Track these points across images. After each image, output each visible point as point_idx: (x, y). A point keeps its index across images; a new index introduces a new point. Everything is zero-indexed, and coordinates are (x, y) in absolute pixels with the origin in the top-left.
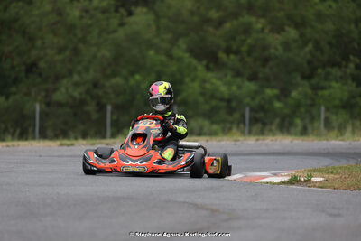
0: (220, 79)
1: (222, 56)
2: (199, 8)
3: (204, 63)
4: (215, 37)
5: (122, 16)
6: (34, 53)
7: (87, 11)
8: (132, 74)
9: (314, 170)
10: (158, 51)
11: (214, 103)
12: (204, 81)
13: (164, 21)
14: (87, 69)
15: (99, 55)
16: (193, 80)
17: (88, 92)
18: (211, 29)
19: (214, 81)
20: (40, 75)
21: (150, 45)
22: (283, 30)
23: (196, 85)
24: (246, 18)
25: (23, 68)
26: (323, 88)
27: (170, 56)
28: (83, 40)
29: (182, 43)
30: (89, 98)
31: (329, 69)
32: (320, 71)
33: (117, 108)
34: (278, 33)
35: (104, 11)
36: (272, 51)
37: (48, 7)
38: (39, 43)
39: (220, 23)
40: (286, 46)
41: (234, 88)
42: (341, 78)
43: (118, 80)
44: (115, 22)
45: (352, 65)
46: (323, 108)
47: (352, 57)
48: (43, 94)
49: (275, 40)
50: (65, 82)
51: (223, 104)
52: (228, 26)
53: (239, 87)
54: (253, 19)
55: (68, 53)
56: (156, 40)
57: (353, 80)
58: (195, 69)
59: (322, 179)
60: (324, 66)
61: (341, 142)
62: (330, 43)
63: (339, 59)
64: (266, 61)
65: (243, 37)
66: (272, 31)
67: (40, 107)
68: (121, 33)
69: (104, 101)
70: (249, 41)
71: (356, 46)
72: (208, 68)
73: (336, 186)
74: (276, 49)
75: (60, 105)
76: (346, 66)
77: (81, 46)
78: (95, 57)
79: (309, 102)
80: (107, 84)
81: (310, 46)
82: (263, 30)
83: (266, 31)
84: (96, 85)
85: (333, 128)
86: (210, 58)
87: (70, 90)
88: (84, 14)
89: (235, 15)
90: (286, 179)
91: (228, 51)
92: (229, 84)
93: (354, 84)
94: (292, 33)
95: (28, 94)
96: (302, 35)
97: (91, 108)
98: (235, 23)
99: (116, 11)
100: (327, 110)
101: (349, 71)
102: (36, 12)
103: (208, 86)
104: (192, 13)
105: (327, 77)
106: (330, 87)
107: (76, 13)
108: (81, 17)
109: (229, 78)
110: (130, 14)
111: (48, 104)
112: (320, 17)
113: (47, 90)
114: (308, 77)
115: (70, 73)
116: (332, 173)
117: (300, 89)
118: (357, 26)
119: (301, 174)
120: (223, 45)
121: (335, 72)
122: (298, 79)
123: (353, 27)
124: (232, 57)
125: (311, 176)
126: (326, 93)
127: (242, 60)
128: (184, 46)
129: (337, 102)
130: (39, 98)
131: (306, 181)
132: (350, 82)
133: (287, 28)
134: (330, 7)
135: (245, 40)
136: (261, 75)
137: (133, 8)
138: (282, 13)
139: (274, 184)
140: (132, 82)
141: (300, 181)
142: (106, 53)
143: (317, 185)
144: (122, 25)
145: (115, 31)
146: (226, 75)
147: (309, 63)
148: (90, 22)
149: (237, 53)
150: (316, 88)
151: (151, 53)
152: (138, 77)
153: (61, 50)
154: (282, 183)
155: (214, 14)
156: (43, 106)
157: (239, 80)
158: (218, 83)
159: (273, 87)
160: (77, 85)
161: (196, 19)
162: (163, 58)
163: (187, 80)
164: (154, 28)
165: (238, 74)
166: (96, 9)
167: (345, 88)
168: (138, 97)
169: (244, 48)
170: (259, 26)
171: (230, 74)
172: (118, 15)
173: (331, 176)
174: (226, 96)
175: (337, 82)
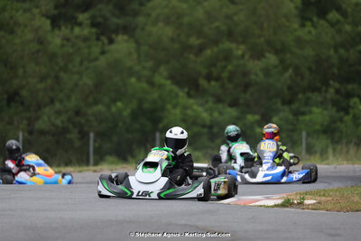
0: (202, 105)
1: (203, 82)
2: (179, 35)
3: (186, 90)
4: (196, 64)
5: (103, 44)
6: (16, 82)
7: (68, 40)
8: (114, 101)
9: (306, 193)
10: (139, 79)
11: (196, 129)
12: (185, 108)
13: (144, 48)
14: (69, 97)
15: (81, 83)
16: (175, 106)
17: (69, 120)
18: (192, 56)
19: (195, 107)
20: (22, 104)
21: (131, 73)
22: (263, 56)
23: (177, 111)
24: (227, 45)
25: (5, 96)
26: (303, 114)
27: (151, 83)
28: (65, 69)
29: (163, 70)
30: (70, 126)
31: (309, 94)
32: (300, 96)
33: (99, 135)
34: (259, 59)
35: (86, 39)
36: (253, 77)
37: (29, 36)
38: (20, 71)
39: (201, 49)
40: (267, 72)
41: (216, 114)
42: (322, 103)
43: (100, 108)
44: (96, 50)
45: (332, 91)
46: (304, 133)
47: (331, 82)
48: (25, 122)
49: (255, 66)
50: (47, 110)
51: (205, 130)
52: (208, 52)
53: (221, 113)
54: (233, 46)
55: (49, 81)
56: (137, 68)
57: (333, 105)
58: (177, 95)
59: (315, 201)
60: (304, 92)
61: (326, 166)
62: (310, 69)
63: (319, 85)
64: (246, 86)
65: (224, 63)
66: (252, 57)
67: (23, 136)
68: (102, 61)
69: (86, 129)
70: (230, 67)
71: (335, 71)
72: (189, 95)
73: (329, 208)
74: (257, 75)
75: (42, 133)
76: (326, 91)
77: (62, 74)
78: (76, 85)
79: (290, 127)
80: (90, 112)
81: (290, 71)
82: (243, 56)
83: (247, 57)
84: (78, 113)
85: (315, 152)
86: (191, 85)
87: (53, 119)
88: (65, 42)
89: (216, 42)
90: (280, 202)
91: (209, 78)
92: (211, 111)
93: (334, 109)
94: (272, 59)
95: (10, 123)
96: (282, 61)
97: (73, 135)
98: (215, 49)
99: (98, 39)
100: (308, 135)
101: (329, 96)
102: (17, 41)
103: (189, 112)
104: (172, 40)
105: (307, 102)
106: (311, 112)
107: (58, 41)
108: (62, 46)
109: (210, 104)
110: (111, 41)
111: (31, 133)
112: (299, 42)
113: (29, 119)
114: (288, 102)
115: (52, 101)
116: (324, 195)
117: (282, 114)
118: (336, 51)
119: (294, 197)
120: (204, 71)
121: (316, 97)
122: (279, 105)
123: (332, 52)
124: (213, 83)
125: (303, 199)
126: (307, 118)
127: (223, 86)
128: (165, 74)
129: (318, 127)
130: (21, 126)
131: (298, 204)
132: (330, 107)
133: (267, 55)
134: (310, 32)
135: (225, 67)
136: (241, 101)
137: (114, 36)
138: (262, 40)
139: (268, 207)
140: (114, 109)
141: (293, 203)
142: (88, 81)
143: (310, 207)
144: (103, 53)
145: (96, 59)
146: (207, 102)
147: (290, 88)
148: (71, 50)
149: (218, 79)
150: (297, 114)
151: (133, 80)
152: (119, 104)
153: (42, 79)
154: (276, 206)
155: (194, 41)
156: (26, 134)
157: (220, 106)
158: (200, 109)
159: (254, 113)
160: (58, 113)
161: (177, 46)
162: (145, 85)
163: (169, 106)
164: (135, 56)
165: (219, 100)
166: (77, 37)
167: (326, 112)
168: (120, 124)
169: (225, 75)
170: (240, 52)
171: (211, 100)
172: (100, 43)
173: (324, 198)
174: (208, 122)
175: (317, 107)
